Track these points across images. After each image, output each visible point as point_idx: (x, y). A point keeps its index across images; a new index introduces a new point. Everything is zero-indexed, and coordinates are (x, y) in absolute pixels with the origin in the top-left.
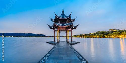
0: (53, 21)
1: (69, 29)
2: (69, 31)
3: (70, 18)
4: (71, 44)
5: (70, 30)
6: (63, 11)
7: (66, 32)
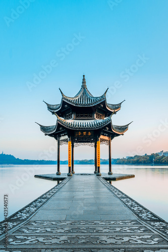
0: (53, 113)
1: (102, 137)
2: (102, 140)
3: (104, 103)
4: (107, 179)
5: (106, 138)
6: (84, 79)
7: (93, 144)
